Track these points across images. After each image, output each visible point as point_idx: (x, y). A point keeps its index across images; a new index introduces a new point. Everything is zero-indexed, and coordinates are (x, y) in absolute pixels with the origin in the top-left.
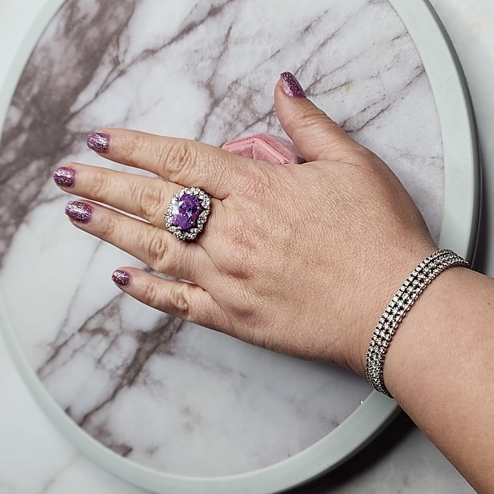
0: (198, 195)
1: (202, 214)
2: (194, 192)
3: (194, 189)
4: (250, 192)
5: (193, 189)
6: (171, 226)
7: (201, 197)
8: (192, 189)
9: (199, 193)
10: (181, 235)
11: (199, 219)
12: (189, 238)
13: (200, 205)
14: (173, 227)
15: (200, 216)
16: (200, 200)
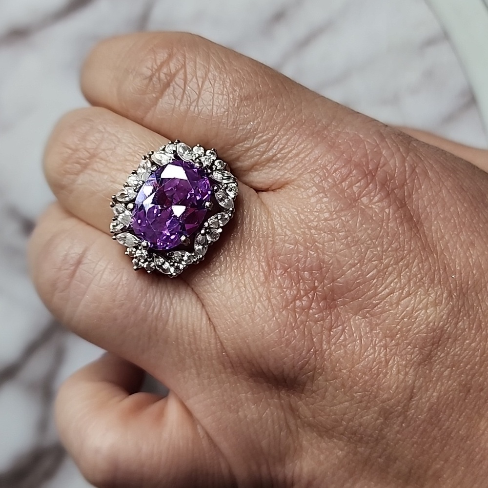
0: (211, 168)
1: (211, 220)
2: (203, 159)
3: (202, 150)
4: (350, 186)
5: (198, 151)
6: (124, 230)
7: (217, 176)
8: (195, 148)
9: (213, 164)
10: (146, 261)
11: (203, 231)
12: (164, 270)
13: (212, 198)
14: (129, 235)
15: (206, 224)
16: (214, 182)
